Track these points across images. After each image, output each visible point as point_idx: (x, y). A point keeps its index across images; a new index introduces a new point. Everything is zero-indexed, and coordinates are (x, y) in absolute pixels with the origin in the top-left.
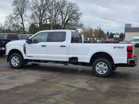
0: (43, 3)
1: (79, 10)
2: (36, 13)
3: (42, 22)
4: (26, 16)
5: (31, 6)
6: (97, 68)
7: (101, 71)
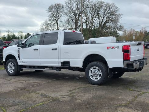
0: (79, 7)
1: (118, 11)
2: (71, 17)
3: (78, 26)
4: (61, 21)
5: (66, 11)
6: (90, 74)
7: (95, 77)
